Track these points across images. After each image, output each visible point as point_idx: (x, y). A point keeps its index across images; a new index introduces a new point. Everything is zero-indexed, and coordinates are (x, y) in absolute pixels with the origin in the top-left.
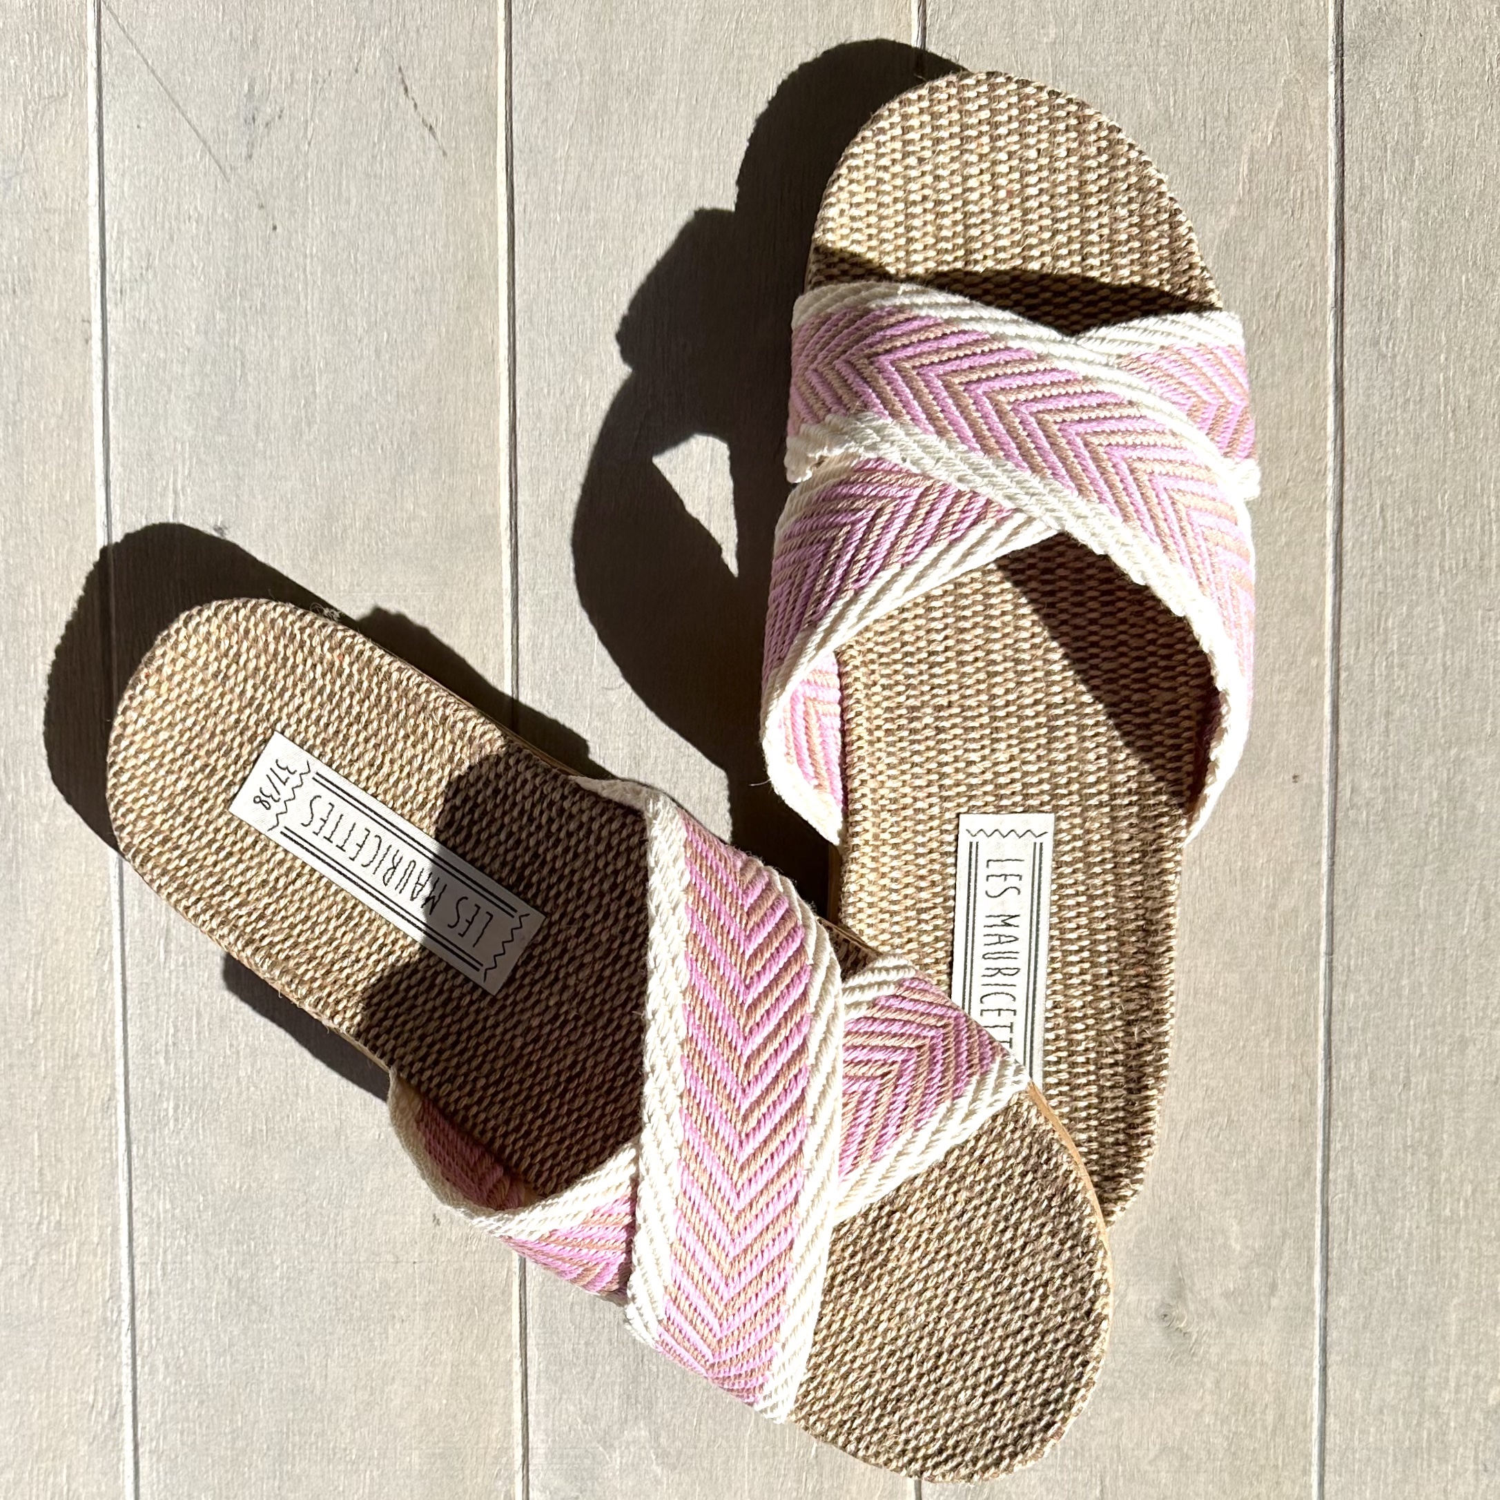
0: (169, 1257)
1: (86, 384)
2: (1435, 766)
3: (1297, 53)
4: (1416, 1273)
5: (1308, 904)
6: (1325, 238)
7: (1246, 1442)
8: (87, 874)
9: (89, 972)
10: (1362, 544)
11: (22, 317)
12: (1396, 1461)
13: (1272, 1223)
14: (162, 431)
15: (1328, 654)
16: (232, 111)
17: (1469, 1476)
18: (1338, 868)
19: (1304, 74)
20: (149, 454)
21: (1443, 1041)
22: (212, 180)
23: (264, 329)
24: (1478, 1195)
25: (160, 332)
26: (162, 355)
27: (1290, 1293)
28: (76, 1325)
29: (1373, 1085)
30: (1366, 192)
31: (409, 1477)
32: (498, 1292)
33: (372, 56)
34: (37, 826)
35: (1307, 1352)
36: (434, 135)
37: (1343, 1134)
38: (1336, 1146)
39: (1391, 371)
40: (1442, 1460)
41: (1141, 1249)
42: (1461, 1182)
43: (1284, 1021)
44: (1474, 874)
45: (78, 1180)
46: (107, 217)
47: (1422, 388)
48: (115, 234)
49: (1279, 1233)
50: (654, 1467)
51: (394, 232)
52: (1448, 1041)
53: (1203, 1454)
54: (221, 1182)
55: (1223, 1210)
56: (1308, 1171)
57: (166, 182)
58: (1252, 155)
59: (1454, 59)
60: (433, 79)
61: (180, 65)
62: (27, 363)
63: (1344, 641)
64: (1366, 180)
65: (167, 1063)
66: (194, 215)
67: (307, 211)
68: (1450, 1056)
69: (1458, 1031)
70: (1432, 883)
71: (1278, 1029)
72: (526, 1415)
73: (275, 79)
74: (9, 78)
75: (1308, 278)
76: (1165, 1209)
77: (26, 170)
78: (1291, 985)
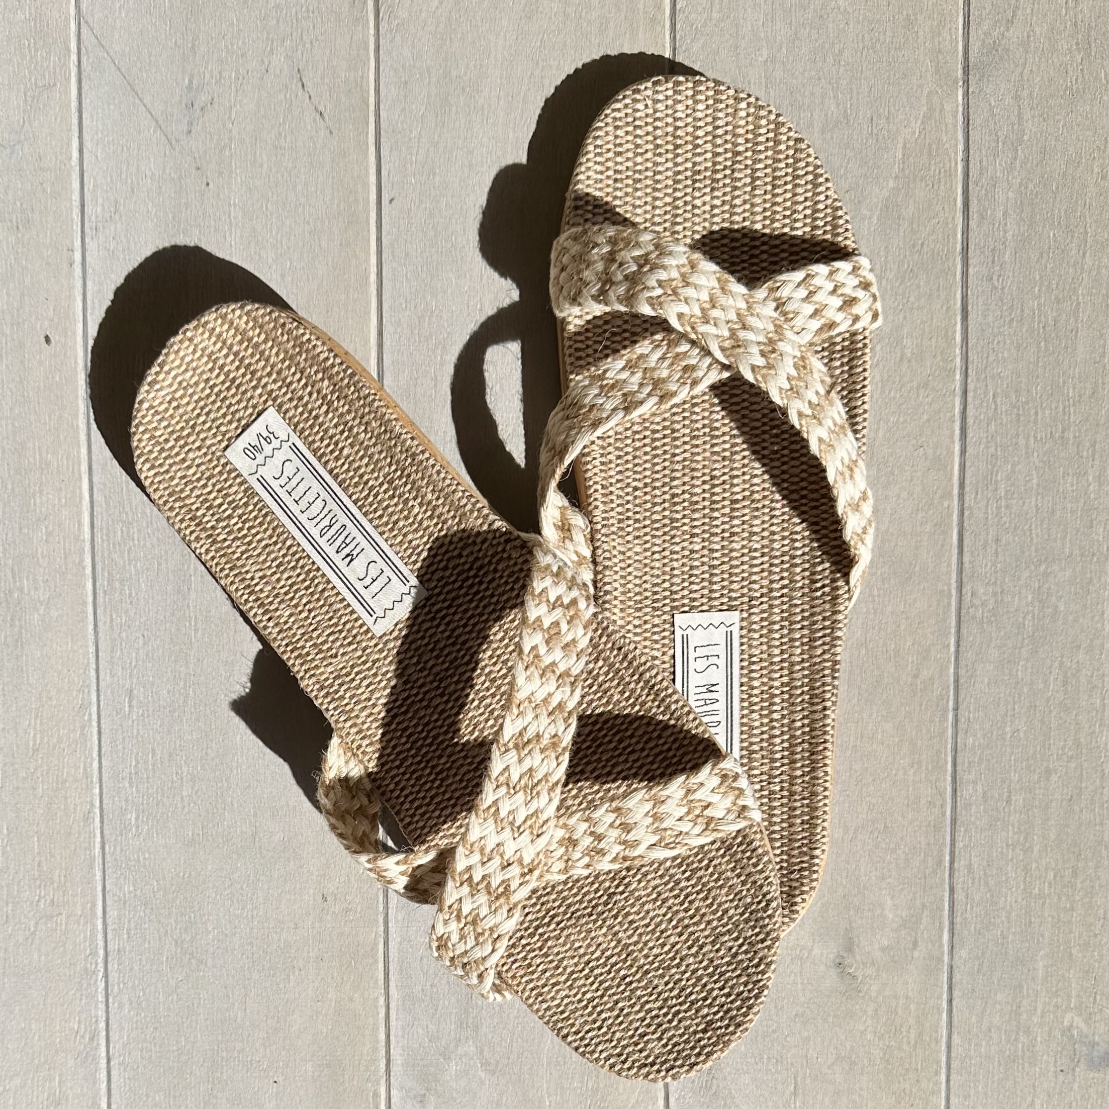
0: (133, 925)
1: (70, 297)
2: (1030, 577)
3: (937, 71)
5: (940, 674)
6: (955, 204)
7: (896, 1052)
8: (72, 650)
9: (74, 720)
10: (980, 421)
11: (23, 247)
12: (1000, 1065)
13: (915, 898)
15: (956, 499)
16: (177, 99)
17: (1051, 1074)
18: (962, 649)
19: (941, 87)
21: (1034, 771)
22: (162, 149)
24: (1058, 878)
27: (927, 948)
28: (65, 974)
29: (985, 801)
30: (984, 171)
31: (304, 1081)
32: (369, 949)
33: (278, 60)
34: (36, 616)
35: (938, 989)
36: (323, 118)
37: (964, 836)
38: (959, 845)
39: (1001, 298)
40: (1032, 1064)
41: (823, 917)
42: (1046, 870)
43: (923, 757)
44: (1056, 653)
45: (66, 870)
46: (85, 175)
47: (1022, 311)
48: (91, 187)
49: (920, 906)
50: (480, 1072)
51: (294, 188)
52: (1038, 771)
53: (866, 1061)
54: (169, 871)
55: (881, 889)
56: (940, 862)
57: (128, 149)
58: (905, 144)
59: (1046, 79)
60: (322, 78)
61: (138, 64)
62: (27, 281)
63: (967, 489)
64: (985, 163)
65: (131, 786)
66: (149, 173)
67: (231, 172)
68: (1039, 781)
69: (1045, 764)
70: (1027, 660)
71: (920, 763)
72: (388, 1036)
73: (207, 76)
74: (14, 72)
75: (943, 232)
76: (840, 889)
77: (26, 139)
78: (928, 731)
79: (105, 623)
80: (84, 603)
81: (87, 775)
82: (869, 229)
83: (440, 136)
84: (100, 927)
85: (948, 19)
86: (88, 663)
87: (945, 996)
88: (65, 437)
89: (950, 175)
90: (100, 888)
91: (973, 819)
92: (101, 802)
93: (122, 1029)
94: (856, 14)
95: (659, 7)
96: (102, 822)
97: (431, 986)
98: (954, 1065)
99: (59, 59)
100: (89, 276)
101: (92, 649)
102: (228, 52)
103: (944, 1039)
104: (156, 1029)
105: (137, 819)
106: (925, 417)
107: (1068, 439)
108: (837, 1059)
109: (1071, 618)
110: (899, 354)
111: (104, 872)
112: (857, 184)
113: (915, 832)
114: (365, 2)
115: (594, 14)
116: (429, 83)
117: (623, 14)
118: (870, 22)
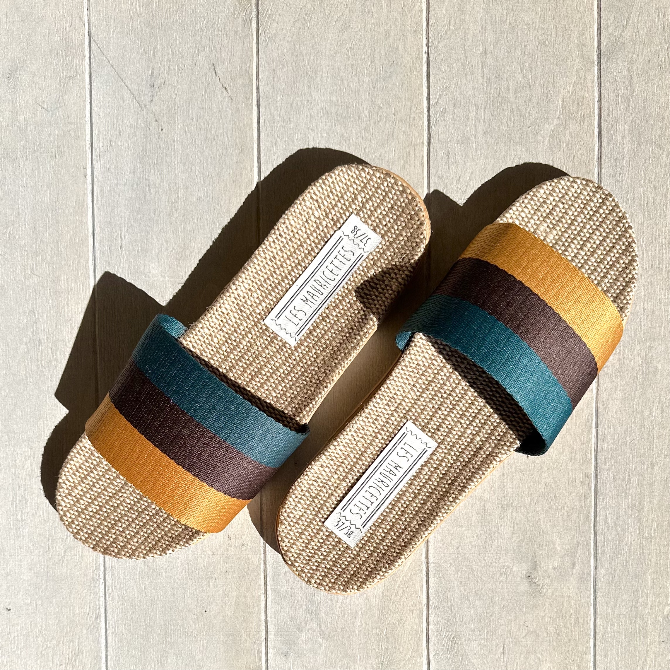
1: (85, 194)
2: (640, 349)
3: (582, 57)
4: (633, 560)
5: (588, 406)
6: (594, 133)
7: (563, 629)
11: (59, 167)
12: (625, 638)
13: (573, 538)
14: (116, 212)
16: (144, 82)
17: (656, 643)
19: (584, 66)
20: (111, 223)
21: (644, 463)
22: (136, 110)
23: (158, 171)
24: (659, 527)
25: (115, 173)
26: (116, 182)
27: (581, 568)
28: (81, 581)
29: (615, 481)
30: (610, 114)
31: (218, 643)
32: (255, 567)
33: (202, 59)
35: (588, 592)
36: (227, 91)
37: (603, 502)
38: (599, 507)
39: (621, 187)
40: (645, 637)
41: (519, 549)
42: (652, 521)
43: (578, 456)
44: (657, 394)
46: (93, 125)
47: (634, 194)
48: (97, 133)
49: (576, 543)
50: (319, 639)
51: (211, 131)
52: (646, 463)
53: (545, 634)
55: (553, 533)
56: (588, 517)
57: (117, 111)
58: (563, 99)
59: (646, 59)
60: (227, 68)
61: (123, 63)
62: (61, 186)
64: (611, 109)
66: (129, 125)
67: (175, 123)
68: (647, 469)
69: (650, 460)
70: (639, 398)
71: (575, 459)
72: (266, 618)
73: (162, 69)
74: (54, 69)
75: (586, 149)
76: (529, 533)
77: (60, 107)
78: (580, 440)
82: (543, 148)
83: (293, 100)
85: (588, 26)
87: (592, 597)
88: (82, 274)
89: (590, 116)
91: (608, 492)
93: (113, 612)
94: (534, 25)
95: (419, 23)
97: (291, 588)
98: (598, 637)
99: (79, 61)
100: (95, 183)
102: (173, 55)
103: (592, 622)
104: (133, 612)
107: (662, 269)
108: (528, 632)
109: (665, 373)
112: (535, 122)
113: (573, 499)
114: (251, 25)
115: (382, 28)
116: (287, 70)
117: (398, 28)
118: (542, 29)
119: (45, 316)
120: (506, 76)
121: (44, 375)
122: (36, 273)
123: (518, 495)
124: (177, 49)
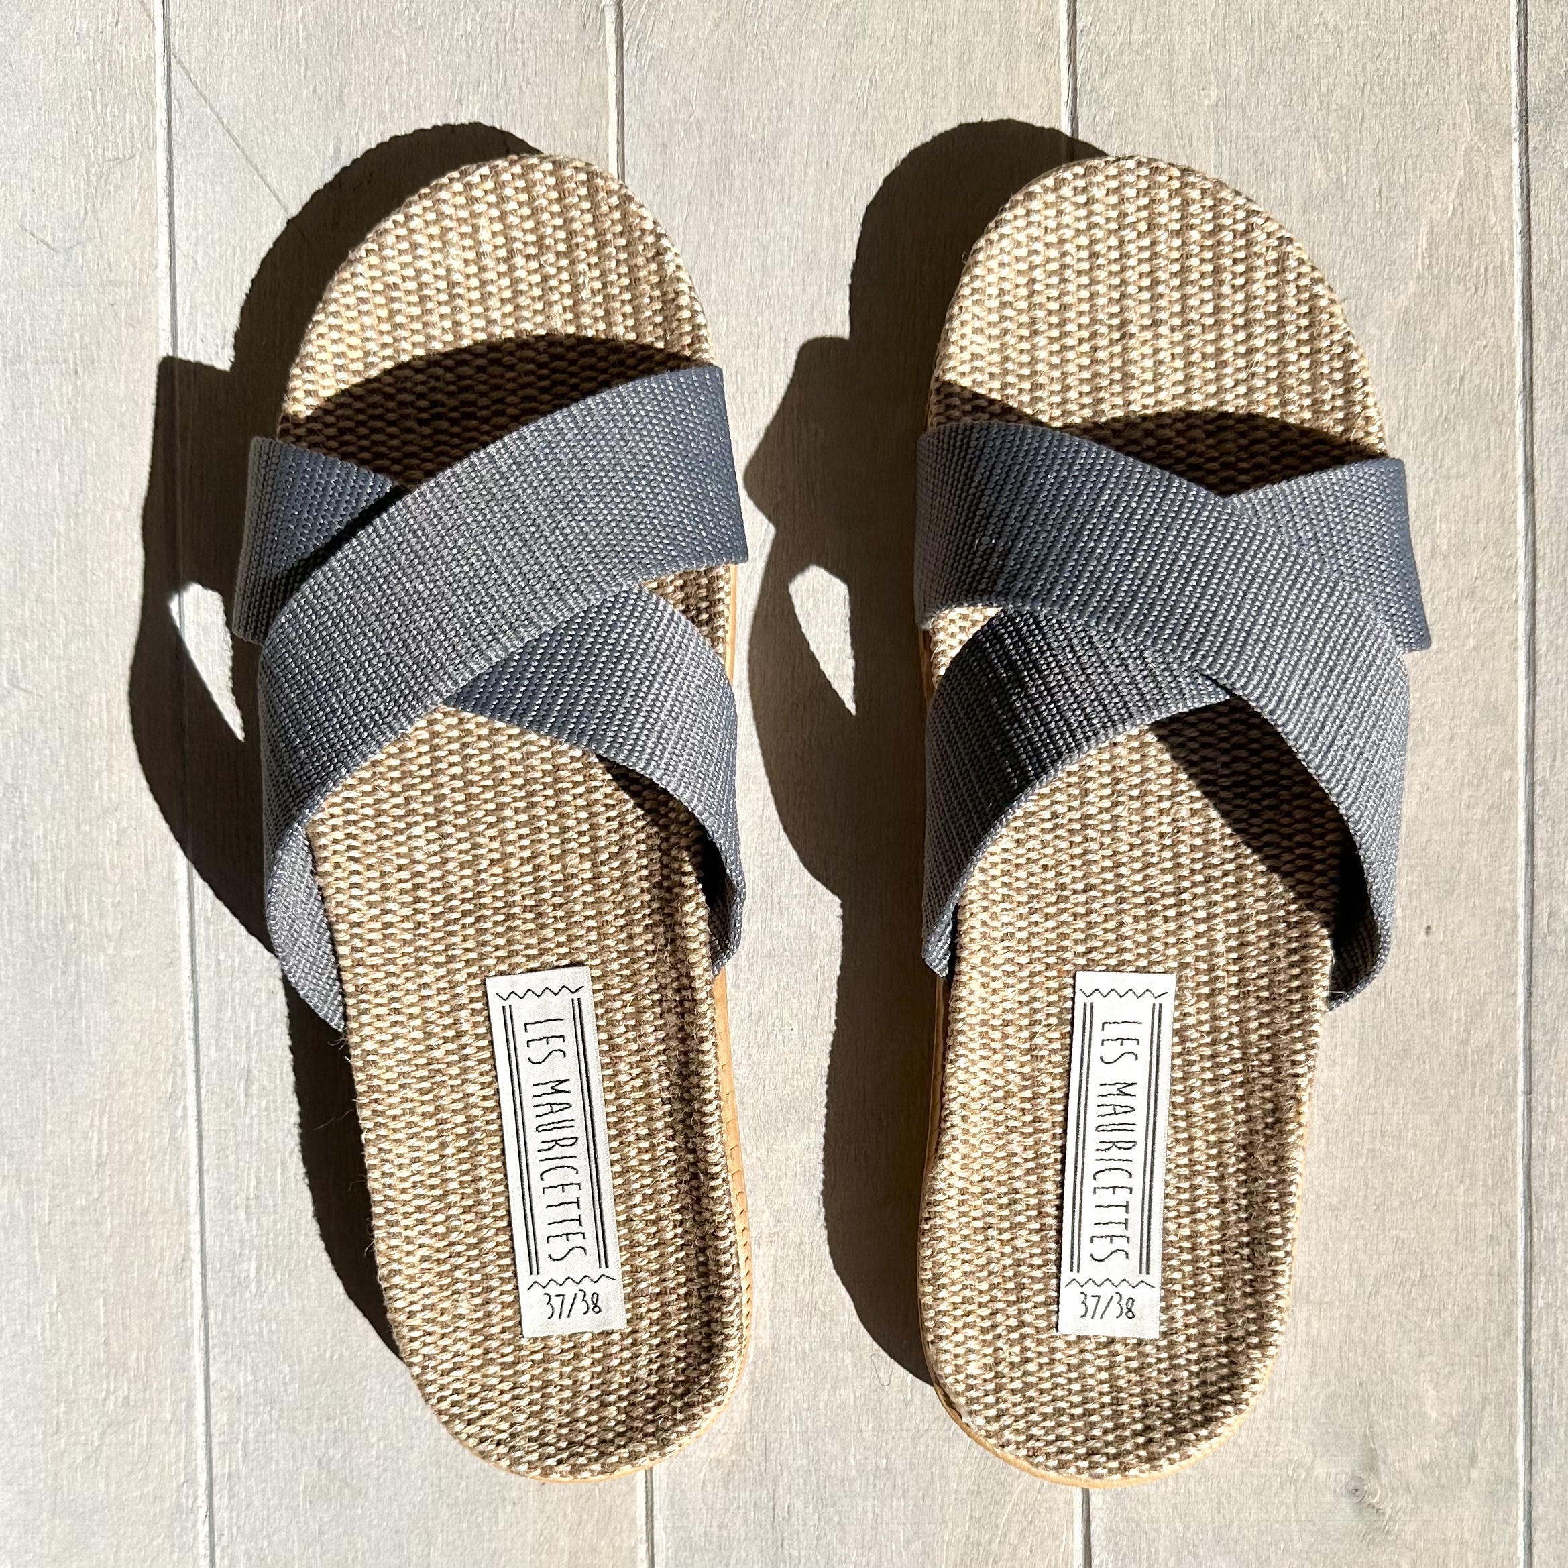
0: (251, 1435)
3: (1478, 119)
5: (1503, 1038)
6: (1511, 318)
8: (157, 1010)
9: (160, 1118)
10: (1557, 648)
11: (85, 400)
13: (1470, 1387)
15: (1521, 768)
16: (316, 175)
18: (1536, 999)
19: (1486, 141)
27: (1491, 1465)
28: (147, 1513)
30: (1555, 267)
34: (102, 957)
35: (1511, 1529)
37: (1545, 1290)
38: (1538, 1303)
41: (1328, 1417)
43: (1480, 1167)
45: (149, 1351)
46: (179, 290)
48: (187, 311)
49: (1478, 1399)
54: (309, 1350)
55: (1417, 1374)
56: (1509, 1330)
57: (243, 251)
58: (1432, 228)
61: (258, 124)
62: (91, 450)
63: (1539, 752)
64: (1555, 255)
65: (248, 1219)
71: (1473, 1175)
74: (70, 138)
75: (1494, 360)
76: (1355, 1374)
77: (88, 239)
78: (1486, 1126)
79: (208, 967)
80: (175, 938)
81: (181, 1202)
82: (1378, 356)
83: (716, 224)
84: (201, 1439)
85: (1494, 38)
86: (183, 1029)
87: (1521, 1542)
90: (200, 1378)
91: (1559, 1262)
92: (202, 1243)
94: (1352, 33)
95: (1050, 26)
96: (204, 1275)
99: (139, 119)
101: (188, 1007)
102: (393, 103)
105: (259, 1268)
106: (1472, 643)
110: (1429, 547)
111: (207, 1353)
112: (1360, 288)
113: (1469, 1283)
114: (602, 26)
115: (951, 38)
116: (700, 145)
117: (995, 40)
118: (1374, 45)
119: (48, 802)
120: (1280, 165)
121: (46, 958)
122: (23, 685)
123: (1324, 1270)
124: (404, 86)
